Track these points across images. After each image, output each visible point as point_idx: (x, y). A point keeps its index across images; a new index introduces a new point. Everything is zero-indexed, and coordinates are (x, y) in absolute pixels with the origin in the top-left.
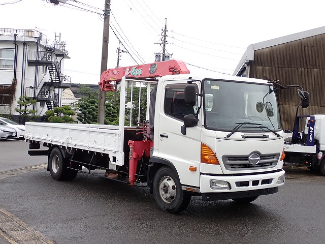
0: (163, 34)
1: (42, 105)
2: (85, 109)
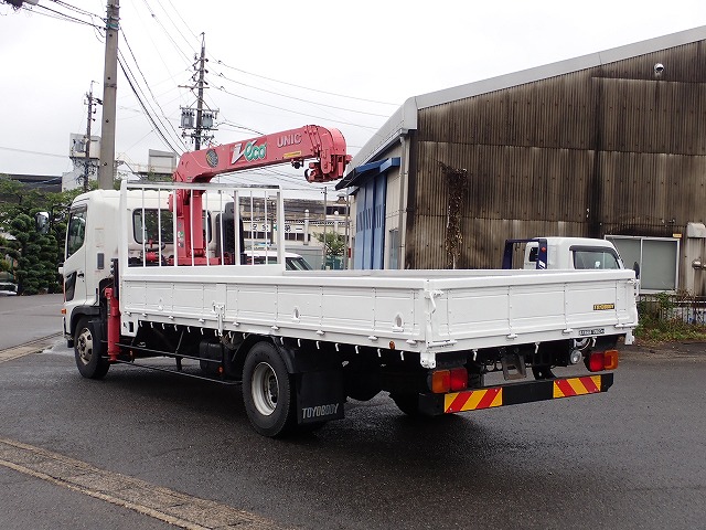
0: (198, 66)
2: (25, 230)
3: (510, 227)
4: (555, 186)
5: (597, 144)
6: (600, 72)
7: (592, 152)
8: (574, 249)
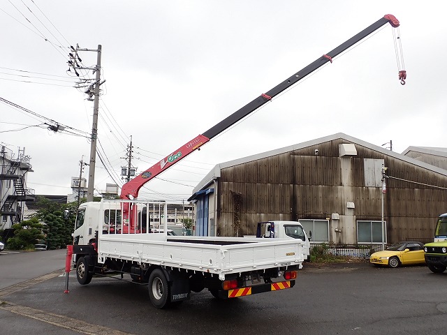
0: (129, 150)
1: (5, 219)
2: (51, 221)
3: (260, 217)
4: (277, 200)
5: (294, 182)
6: (293, 153)
7: (292, 185)
8: (285, 226)
